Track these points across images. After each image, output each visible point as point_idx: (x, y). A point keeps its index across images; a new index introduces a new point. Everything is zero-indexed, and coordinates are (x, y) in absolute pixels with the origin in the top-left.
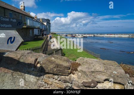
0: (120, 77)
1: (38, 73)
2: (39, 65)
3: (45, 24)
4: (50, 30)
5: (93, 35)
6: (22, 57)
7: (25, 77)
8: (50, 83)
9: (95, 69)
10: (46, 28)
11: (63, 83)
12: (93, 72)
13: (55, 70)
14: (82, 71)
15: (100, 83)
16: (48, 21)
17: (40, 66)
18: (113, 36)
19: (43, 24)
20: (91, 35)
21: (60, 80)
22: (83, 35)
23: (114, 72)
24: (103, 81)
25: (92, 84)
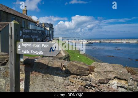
0: (125, 75)
1: (64, 74)
2: (64, 69)
3: (48, 29)
4: (53, 36)
5: (99, 41)
6: (50, 62)
7: (54, 79)
8: (74, 82)
9: (107, 70)
10: (49, 34)
11: (84, 81)
12: (105, 72)
13: (78, 71)
14: (97, 72)
15: (111, 80)
16: (51, 26)
17: (66, 69)
18: (120, 41)
19: (45, 29)
20: (97, 41)
21: (82, 79)
22: (89, 41)
23: (120, 71)
24: (113, 79)
25: (106, 81)
